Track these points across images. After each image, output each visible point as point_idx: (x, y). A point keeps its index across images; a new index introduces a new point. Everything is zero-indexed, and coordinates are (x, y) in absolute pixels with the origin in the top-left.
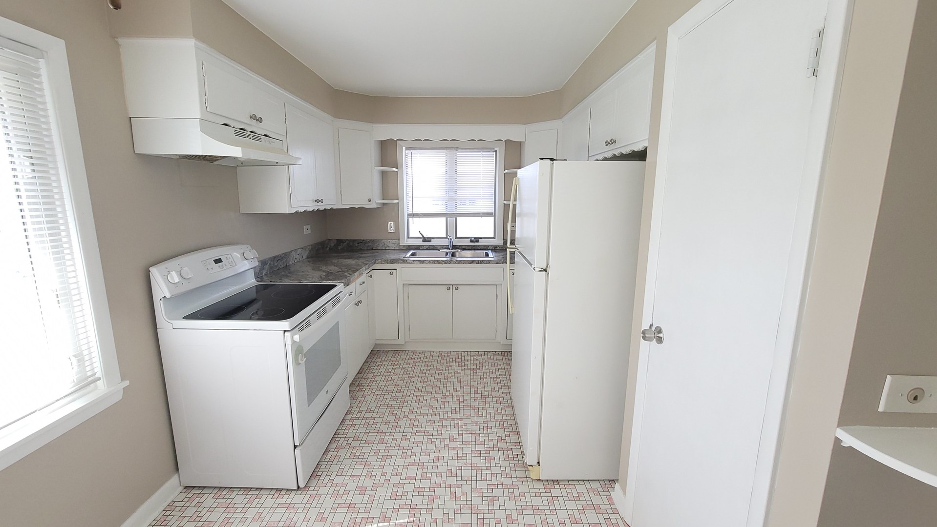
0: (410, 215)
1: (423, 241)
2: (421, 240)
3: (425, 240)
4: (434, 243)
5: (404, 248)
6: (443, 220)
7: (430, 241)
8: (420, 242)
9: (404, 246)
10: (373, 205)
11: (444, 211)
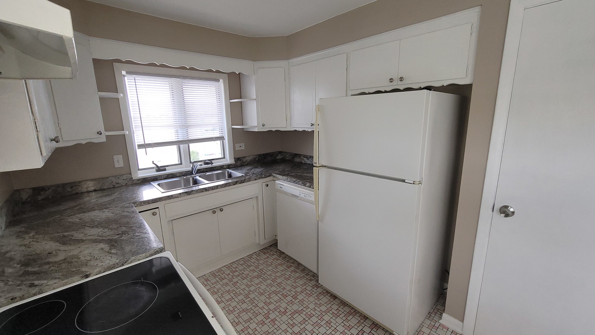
0: (140, 146)
1: (158, 171)
2: (155, 170)
3: (159, 169)
4: (169, 171)
5: (139, 182)
6: (174, 148)
7: (165, 170)
8: (154, 173)
9: (138, 180)
10: (103, 139)
11: (174, 139)
